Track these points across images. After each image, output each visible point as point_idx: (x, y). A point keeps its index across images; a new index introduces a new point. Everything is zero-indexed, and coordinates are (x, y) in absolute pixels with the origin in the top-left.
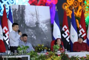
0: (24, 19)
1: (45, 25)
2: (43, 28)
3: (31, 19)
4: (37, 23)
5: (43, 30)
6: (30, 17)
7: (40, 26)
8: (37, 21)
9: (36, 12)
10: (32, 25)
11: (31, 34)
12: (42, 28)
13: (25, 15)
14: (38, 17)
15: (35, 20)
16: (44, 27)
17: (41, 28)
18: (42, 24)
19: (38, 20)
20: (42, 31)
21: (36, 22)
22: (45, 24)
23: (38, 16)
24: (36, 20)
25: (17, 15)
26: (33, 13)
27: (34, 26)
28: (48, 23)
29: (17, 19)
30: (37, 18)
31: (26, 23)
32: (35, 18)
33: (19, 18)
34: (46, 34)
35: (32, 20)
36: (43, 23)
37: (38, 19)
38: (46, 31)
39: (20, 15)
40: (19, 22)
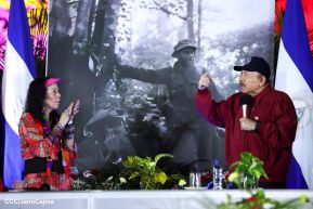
0: (112, 32)
1: (232, 56)
2: (220, 74)
3: (154, 27)
5: (217, 82)
6: (149, 22)
7: (200, 63)
8: (186, 36)
11: (138, 106)
12: (212, 73)
13: (121, 13)
14: (195, 18)
15: (175, 33)
18: (216, 53)
21: (180, 44)
22: (237, 52)
23: (195, 12)
24: (180, 34)
25: (73, 12)
27: (164, 66)
28: (255, 46)
29: (71, 33)
31: (117, 51)
33: (81, 27)
35: (155, 34)
36: (225, 47)
37: (196, 27)
38: (233, 87)
39: (92, 13)
40: (80, 45)
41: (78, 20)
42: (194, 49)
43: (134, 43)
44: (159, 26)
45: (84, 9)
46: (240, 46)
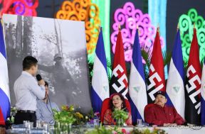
0: (30, 48)
1: (74, 62)
2: (71, 69)
3: (45, 47)
4: (58, 59)
5: (70, 73)
6: (43, 44)
7: (64, 65)
8: (57, 52)
9: (56, 33)
10: (46, 63)
12: (68, 69)
13: (32, 40)
14: (60, 44)
15: (53, 50)
16: (72, 66)
17: (66, 68)
18: (68, 60)
19: (59, 52)
20: (69, 76)
21: (56, 55)
22: (76, 61)
23: (59, 42)
24: (55, 51)
25: (14, 38)
26: (50, 36)
27: (51, 65)
29: (14, 47)
30: (58, 47)
32: (53, 46)
33: (18, 45)
34: (77, 83)
35: (46, 50)
36: (72, 58)
37: (60, 48)
38: (76, 75)
40: (19, 53)
41: (16, 42)
42: (61, 58)
43: (39, 54)
44: (48, 47)
45: (18, 37)
46: (76, 58)
